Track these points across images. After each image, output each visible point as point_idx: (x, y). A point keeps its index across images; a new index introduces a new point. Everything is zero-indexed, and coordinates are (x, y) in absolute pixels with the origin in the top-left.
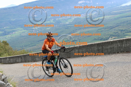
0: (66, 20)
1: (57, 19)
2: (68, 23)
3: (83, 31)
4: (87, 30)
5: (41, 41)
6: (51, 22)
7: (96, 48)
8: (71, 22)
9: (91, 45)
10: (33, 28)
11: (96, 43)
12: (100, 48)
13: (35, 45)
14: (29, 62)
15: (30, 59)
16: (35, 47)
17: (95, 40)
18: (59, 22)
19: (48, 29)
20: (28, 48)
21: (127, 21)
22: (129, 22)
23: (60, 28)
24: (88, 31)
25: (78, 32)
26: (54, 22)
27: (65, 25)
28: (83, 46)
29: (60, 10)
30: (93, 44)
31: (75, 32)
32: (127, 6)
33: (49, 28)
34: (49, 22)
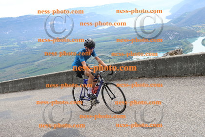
0: (34, 44)
1: (22, 43)
2: (36, 47)
5: (2, 68)
6: (15, 46)
7: (65, 78)
8: (40, 45)
9: (59, 73)
11: (65, 71)
12: (69, 77)
17: (68, 67)
18: (24, 46)
19: (10, 54)
21: (104, 47)
22: (106, 47)
23: (26, 53)
26: (18, 46)
27: (31, 50)
29: (25, 31)
30: (61, 73)
31: (44, 58)
32: (104, 30)
33: (12, 53)
34: (12, 46)
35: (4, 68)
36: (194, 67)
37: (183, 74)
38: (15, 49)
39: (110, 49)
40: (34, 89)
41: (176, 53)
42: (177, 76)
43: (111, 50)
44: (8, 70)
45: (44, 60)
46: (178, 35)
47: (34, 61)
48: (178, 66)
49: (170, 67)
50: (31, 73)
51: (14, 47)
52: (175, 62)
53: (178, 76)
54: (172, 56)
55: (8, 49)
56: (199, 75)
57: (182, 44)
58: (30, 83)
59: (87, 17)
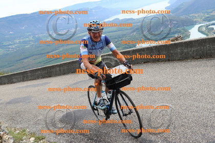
1: (37, 36)
3: (65, 48)
4: (70, 47)
5: (20, 60)
6: (30, 39)
10: (10, 47)
13: (13, 66)
14: (5, 84)
15: (6, 81)
16: (13, 67)
18: (38, 39)
19: (27, 47)
20: (5, 70)
23: (41, 45)
24: (72, 48)
25: (61, 49)
26: (33, 39)
28: (65, 64)
29: (39, 25)
31: (57, 50)
34: (28, 39)
35: (22, 59)
36: (194, 51)
37: (184, 58)
38: (31, 42)
39: (116, 38)
40: (50, 77)
41: (177, 39)
42: (178, 60)
43: (116, 40)
44: (25, 61)
45: (57, 51)
46: (177, 24)
47: (48, 53)
48: (179, 51)
49: (172, 52)
50: (47, 63)
51: (30, 41)
52: (177, 48)
53: (180, 60)
54: (173, 42)
55: (25, 42)
56: (198, 58)
57: (180, 32)
58: (46, 72)
59: (93, 11)
